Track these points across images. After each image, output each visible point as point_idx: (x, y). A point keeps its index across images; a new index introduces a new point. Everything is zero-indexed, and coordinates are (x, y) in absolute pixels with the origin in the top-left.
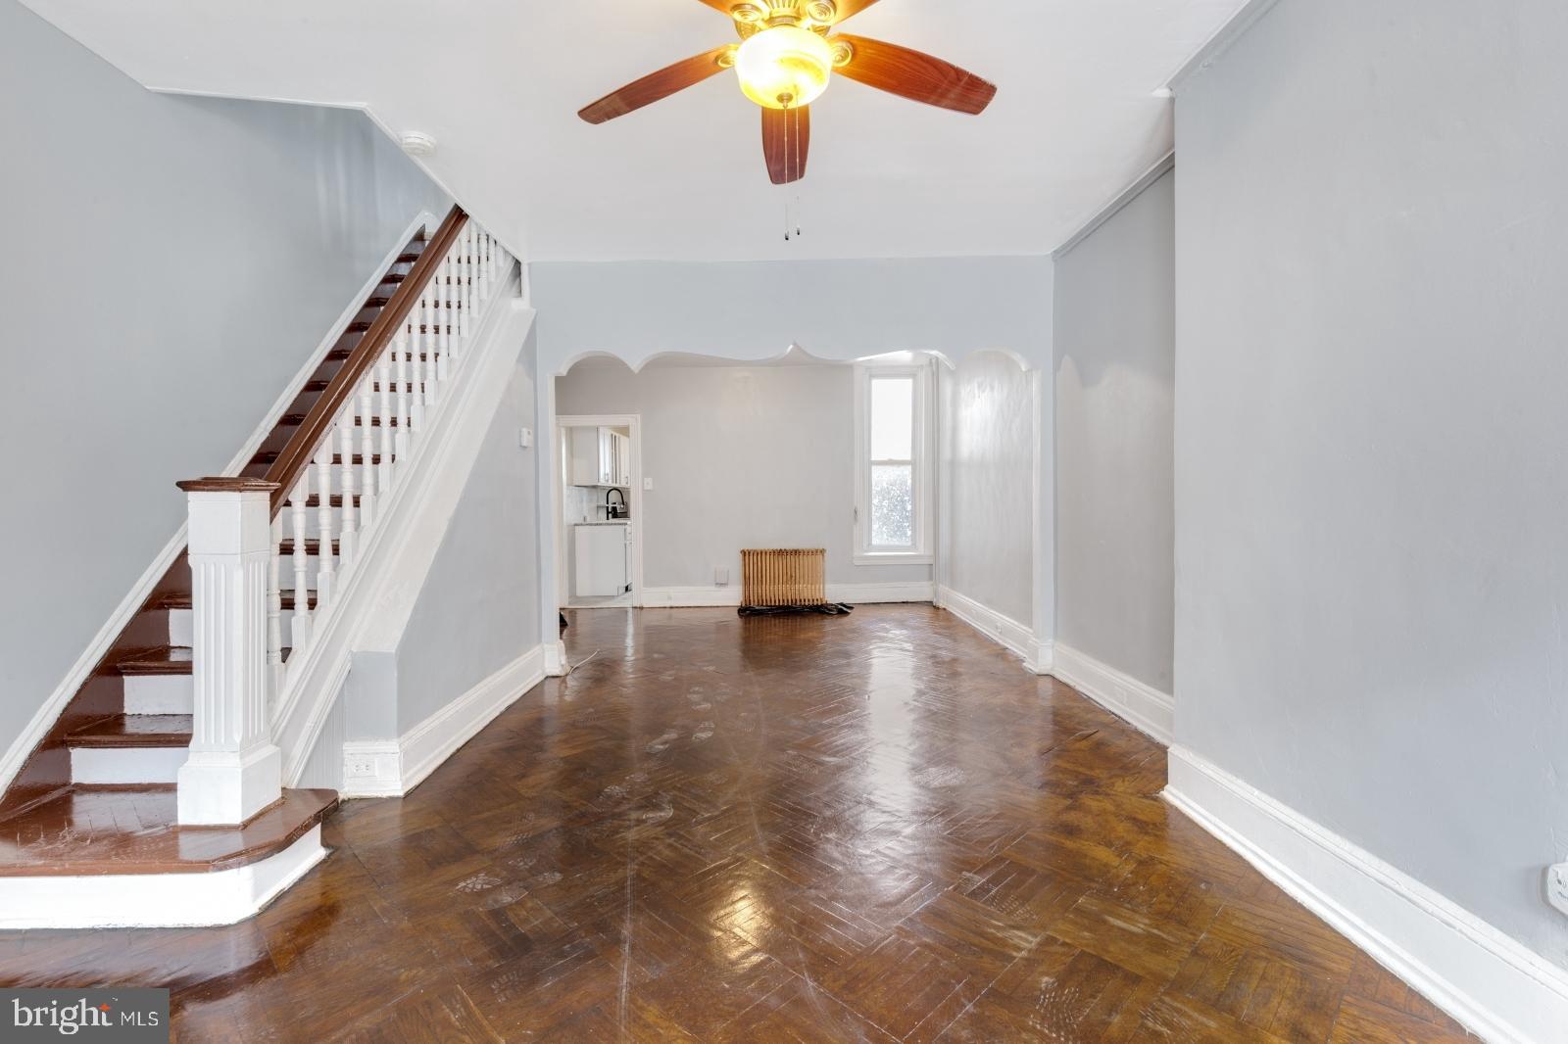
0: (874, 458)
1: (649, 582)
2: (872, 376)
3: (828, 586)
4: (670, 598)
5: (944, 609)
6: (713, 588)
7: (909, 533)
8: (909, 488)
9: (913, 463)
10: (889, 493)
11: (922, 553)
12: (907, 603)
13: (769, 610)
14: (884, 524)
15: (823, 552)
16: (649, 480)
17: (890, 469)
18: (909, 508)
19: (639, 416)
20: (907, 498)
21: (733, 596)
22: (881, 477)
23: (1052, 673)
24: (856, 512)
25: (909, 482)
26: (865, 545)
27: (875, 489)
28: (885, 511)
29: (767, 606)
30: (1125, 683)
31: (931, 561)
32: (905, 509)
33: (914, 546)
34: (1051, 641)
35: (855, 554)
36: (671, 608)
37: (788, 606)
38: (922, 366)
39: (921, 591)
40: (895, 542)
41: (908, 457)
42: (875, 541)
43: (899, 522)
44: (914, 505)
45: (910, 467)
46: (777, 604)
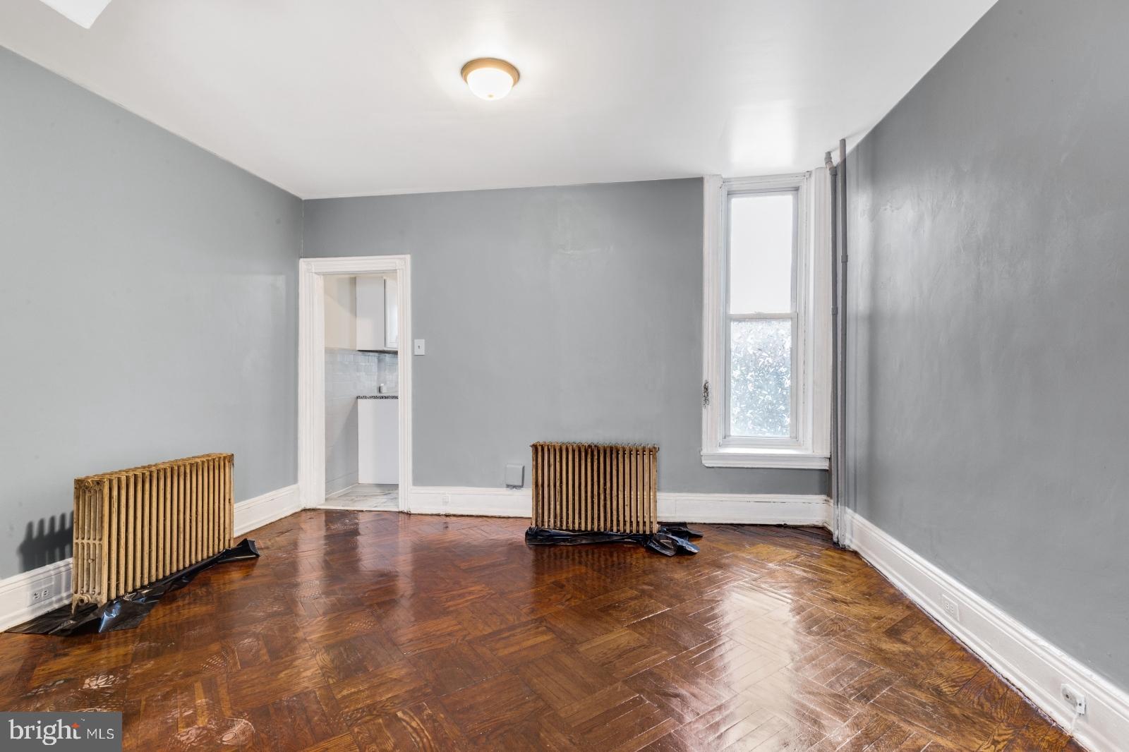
0: (734, 311)
1: (419, 480)
3: (661, 496)
4: (446, 503)
5: (855, 553)
6: (503, 491)
7: (788, 420)
8: (787, 355)
9: (795, 319)
10: (756, 362)
11: (809, 452)
12: (785, 526)
14: (749, 407)
15: (653, 451)
16: (421, 342)
17: (759, 326)
18: (787, 383)
19: (408, 257)
20: (783, 369)
22: (744, 338)
24: (706, 389)
25: (788, 345)
26: (720, 437)
27: (735, 356)
28: (750, 388)
29: (574, 531)
31: (825, 466)
32: (781, 384)
33: (795, 439)
35: (704, 452)
36: (447, 516)
37: (599, 533)
38: (810, 173)
40: (767, 433)
41: (786, 308)
42: (735, 431)
43: (771, 403)
44: (794, 378)
45: (787, 324)
46: (589, 529)
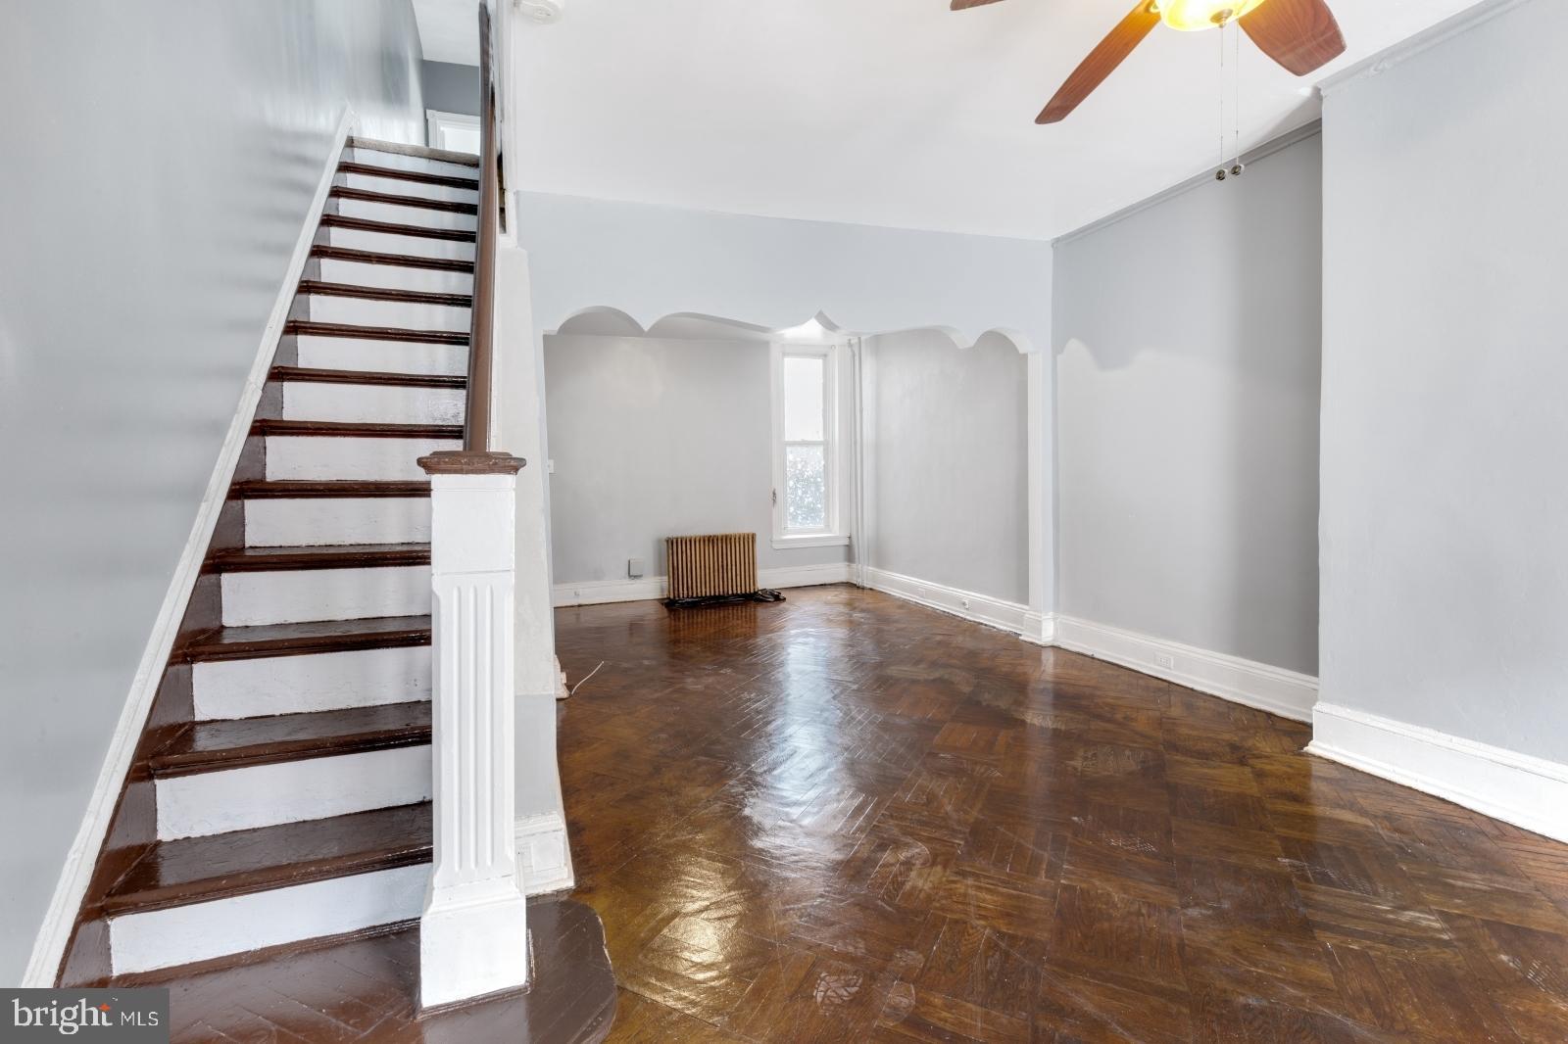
0: (788, 438)
1: (557, 580)
2: (785, 354)
5: (872, 589)
6: (627, 581)
7: (823, 515)
8: (822, 469)
9: (826, 445)
10: (802, 475)
11: (837, 534)
12: (825, 585)
13: (700, 602)
14: (799, 506)
15: (753, 537)
16: (551, 462)
17: (804, 449)
18: (823, 489)
20: (819, 480)
21: (650, 588)
22: (795, 458)
23: (1056, 644)
24: (774, 494)
25: (822, 462)
26: (782, 528)
27: (790, 471)
28: (799, 493)
29: (702, 597)
30: (1169, 648)
31: (849, 542)
32: (818, 490)
33: (828, 528)
34: (1051, 614)
35: (776, 538)
36: (580, 606)
37: (719, 596)
39: (838, 572)
40: (811, 523)
41: (821, 439)
42: (790, 523)
43: (813, 503)
44: (827, 485)
45: (821, 448)
46: (708, 594)
